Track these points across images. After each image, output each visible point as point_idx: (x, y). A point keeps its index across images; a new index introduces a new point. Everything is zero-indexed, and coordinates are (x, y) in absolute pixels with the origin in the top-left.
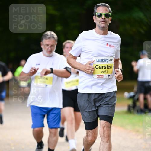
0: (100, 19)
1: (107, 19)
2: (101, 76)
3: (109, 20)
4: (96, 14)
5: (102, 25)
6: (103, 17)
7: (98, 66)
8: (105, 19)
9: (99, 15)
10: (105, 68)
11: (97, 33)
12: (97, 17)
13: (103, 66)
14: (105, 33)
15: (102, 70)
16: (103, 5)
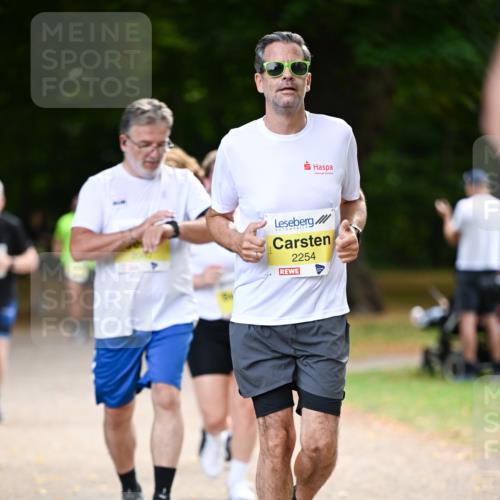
0: (278, 82)
1: (298, 81)
2: (292, 271)
3: (305, 83)
4: (265, 64)
5: (285, 98)
6: (287, 72)
7: (281, 240)
8: (291, 79)
9: (273, 68)
10: (304, 244)
12: (266, 75)
13: (296, 241)
14: (295, 125)
15: (293, 251)
16: (284, 38)
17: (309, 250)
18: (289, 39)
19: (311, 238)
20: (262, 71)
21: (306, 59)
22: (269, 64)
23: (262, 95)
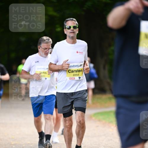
0: (69, 31)
1: (75, 30)
2: (73, 78)
3: (77, 31)
4: (66, 27)
5: (72, 35)
6: (72, 28)
7: (70, 70)
8: (73, 30)
9: (68, 27)
10: (76, 72)
11: (68, 43)
12: (67, 29)
13: (74, 71)
14: (74, 42)
15: (73, 73)
16: (71, 20)
17: (77, 73)
18: (73, 20)
19: (78, 70)
20: (66, 28)
21: (77, 25)
22: (67, 26)
23: (66, 34)
